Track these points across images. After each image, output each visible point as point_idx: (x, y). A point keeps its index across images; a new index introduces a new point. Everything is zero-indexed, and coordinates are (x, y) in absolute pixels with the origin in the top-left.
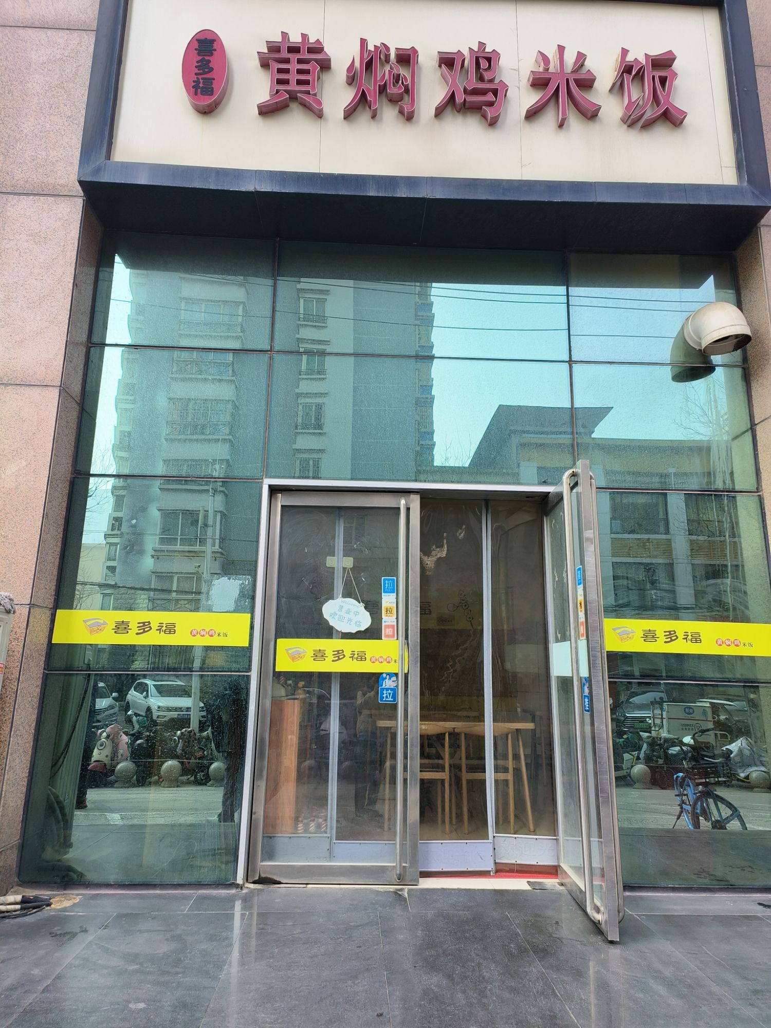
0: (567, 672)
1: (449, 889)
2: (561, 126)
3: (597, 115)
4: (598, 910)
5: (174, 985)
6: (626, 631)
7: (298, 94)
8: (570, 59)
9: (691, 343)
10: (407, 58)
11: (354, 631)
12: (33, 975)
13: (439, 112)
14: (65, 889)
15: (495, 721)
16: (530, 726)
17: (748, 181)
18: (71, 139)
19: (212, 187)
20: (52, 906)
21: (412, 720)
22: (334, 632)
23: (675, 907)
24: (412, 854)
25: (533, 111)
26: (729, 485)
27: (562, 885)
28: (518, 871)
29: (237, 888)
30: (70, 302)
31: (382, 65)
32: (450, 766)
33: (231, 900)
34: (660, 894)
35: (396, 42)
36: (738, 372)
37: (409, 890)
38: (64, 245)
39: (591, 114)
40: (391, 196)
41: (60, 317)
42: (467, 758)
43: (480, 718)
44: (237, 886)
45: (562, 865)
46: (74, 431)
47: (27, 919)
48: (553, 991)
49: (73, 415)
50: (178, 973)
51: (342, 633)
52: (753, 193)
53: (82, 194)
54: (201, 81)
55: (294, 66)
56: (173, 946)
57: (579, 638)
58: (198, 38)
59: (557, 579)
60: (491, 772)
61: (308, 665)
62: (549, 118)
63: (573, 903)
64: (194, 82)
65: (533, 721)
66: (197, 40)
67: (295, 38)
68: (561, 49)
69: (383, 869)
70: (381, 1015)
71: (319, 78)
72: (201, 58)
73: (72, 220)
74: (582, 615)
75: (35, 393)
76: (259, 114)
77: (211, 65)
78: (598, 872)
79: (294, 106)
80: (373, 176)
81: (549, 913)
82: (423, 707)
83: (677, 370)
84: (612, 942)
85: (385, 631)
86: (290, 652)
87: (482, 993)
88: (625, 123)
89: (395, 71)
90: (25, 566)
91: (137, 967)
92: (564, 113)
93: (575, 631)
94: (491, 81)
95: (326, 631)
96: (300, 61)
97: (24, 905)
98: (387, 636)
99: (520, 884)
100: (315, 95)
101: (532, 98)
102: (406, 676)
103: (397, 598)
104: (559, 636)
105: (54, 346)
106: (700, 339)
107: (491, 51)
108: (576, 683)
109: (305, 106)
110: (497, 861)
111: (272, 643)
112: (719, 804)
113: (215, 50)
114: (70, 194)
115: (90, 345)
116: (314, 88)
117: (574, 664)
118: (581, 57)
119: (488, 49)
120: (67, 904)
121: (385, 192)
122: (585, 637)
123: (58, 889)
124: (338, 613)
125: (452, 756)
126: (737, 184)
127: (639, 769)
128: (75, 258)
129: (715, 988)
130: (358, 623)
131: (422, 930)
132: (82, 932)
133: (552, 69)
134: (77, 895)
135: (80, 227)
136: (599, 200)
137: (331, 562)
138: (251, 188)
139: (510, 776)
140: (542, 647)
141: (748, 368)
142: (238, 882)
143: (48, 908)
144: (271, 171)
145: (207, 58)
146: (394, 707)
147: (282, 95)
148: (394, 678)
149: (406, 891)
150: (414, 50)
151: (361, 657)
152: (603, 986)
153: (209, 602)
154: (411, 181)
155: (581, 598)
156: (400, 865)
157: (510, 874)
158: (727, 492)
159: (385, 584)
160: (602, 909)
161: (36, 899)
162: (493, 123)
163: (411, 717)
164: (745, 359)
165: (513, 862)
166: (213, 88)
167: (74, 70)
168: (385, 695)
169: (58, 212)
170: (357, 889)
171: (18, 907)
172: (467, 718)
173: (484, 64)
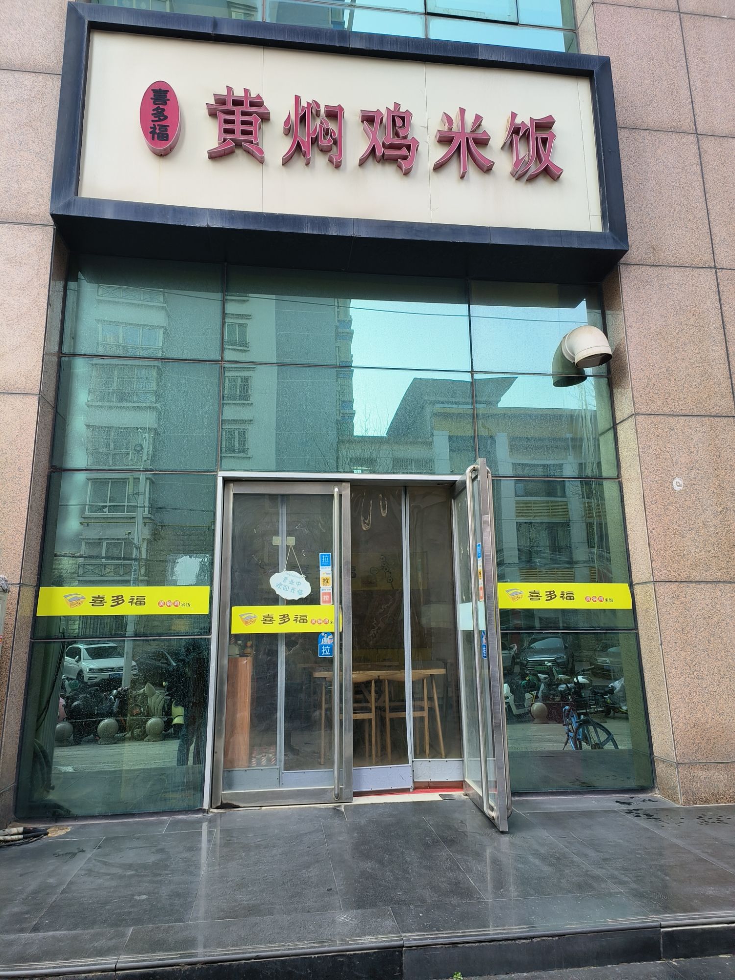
0: (469, 627)
1: (377, 804)
2: (462, 177)
3: (491, 169)
4: (492, 809)
5: (166, 882)
6: (516, 592)
7: (243, 143)
8: (470, 119)
9: (567, 357)
10: (334, 114)
11: (297, 599)
12: (50, 883)
13: (362, 162)
14: (56, 822)
15: (413, 668)
16: (442, 671)
17: (610, 229)
18: (40, 173)
19: (170, 223)
20: (49, 835)
21: (346, 671)
22: (280, 599)
23: (552, 806)
24: (347, 778)
25: (440, 164)
26: (596, 473)
27: (466, 795)
28: (431, 788)
29: (204, 812)
30: (45, 320)
31: (314, 118)
32: (376, 708)
33: (199, 822)
34: (541, 798)
35: (326, 101)
36: (604, 381)
37: (345, 807)
38: (38, 269)
39: (486, 169)
40: (323, 233)
41: (37, 334)
42: (390, 700)
43: (402, 667)
44: (204, 811)
45: (466, 780)
46: (50, 432)
47: (30, 846)
48: (458, 867)
49: (49, 418)
50: (168, 874)
51: (287, 600)
52: (614, 239)
53: (53, 223)
54: (158, 128)
55: (238, 118)
56: (159, 856)
57: (479, 600)
58: (153, 88)
59: (462, 552)
60: (410, 710)
61: (259, 628)
62: (453, 169)
63: (475, 807)
64: (151, 128)
65: (445, 667)
66: (152, 90)
67: (239, 93)
68: (462, 111)
69: (324, 791)
70: (331, 889)
71: (260, 128)
72: (157, 106)
73: (44, 247)
74: (481, 581)
75: (17, 401)
76: (209, 158)
77: (166, 113)
78: (493, 784)
79: (239, 152)
80: (309, 217)
81: (456, 815)
82: (355, 659)
83: (557, 379)
84: (503, 832)
85: (323, 598)
86: (243, 617)
87: (406, 871)
88: (514, 177)
89: (325, 126)
90: (14, 551)
91: (133, 872)
92: (465, 168)
93: (476, 595)
94: (405, 137)
95: (274, 599)
96: (244, 113)
97: (26, 835)
98: (325, 602)
99: (433, 796)
100: (257, 144)
101: (439, 153)
102: (341, 634)
103: (332, 570)
104: (464, 597)
105: (32, 359)
106: (574, 354)
107: (404, 111)
108: (476, 636)
109: (248, 152)
110: (415, 780)
111: (228, 610)
112: (599, 730)
113: (169, 100)
114: (42, 223)
115: (61, 355)
116: (256, 138)
117: (475, 621)
118: (478, 119)
119: (402, 109)
120: (61, 833)
121: (319, 230)
122: (483, 599)
123: (50, 822)
124: (284, 584)
125: (377, 700)
126: (601, 231)
127: (537, 706)
128: (48, 280)
129: (576, 859)
130: (300, 592)
131: (357, 833)
132: (80, 851)
133: (455, 128)
134: (68, 826)
135: (52, 253)
136: (493, 242)
137: (277, 541)
138: (204, 225)
139: (425, 714)
140: (451, 606)
141: (611, 378)
142: (204, 808)
143: (46, 836)
144: (221, 210)
145: (162, 107)
146: (331, 661)
147: (229, 144)
148: (331, 636)
149: (343, 807)
150: (340, 108)
151: (304, 620)
152: (495, 862)
153: (174, 578)
154: (340, 222)
155: (480, 569)
156: (338, 786)
157: (426, 790)
158: (595, 478)
159: (322, 558)
160: (495, 808)
161: (35, 830)
162: (407, 173)
163: (345, 668)
164: (609, 371)
165: (429, 780)
166: (168, 134)
167: (40, 110)
168: (323, 651)
169: (31, 239)
170: (303, 808)
171: (21, 836)
172: (389, 668)
173: (399, 122)
